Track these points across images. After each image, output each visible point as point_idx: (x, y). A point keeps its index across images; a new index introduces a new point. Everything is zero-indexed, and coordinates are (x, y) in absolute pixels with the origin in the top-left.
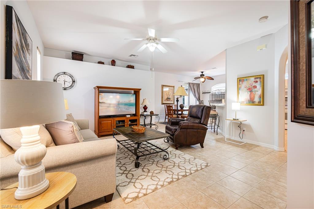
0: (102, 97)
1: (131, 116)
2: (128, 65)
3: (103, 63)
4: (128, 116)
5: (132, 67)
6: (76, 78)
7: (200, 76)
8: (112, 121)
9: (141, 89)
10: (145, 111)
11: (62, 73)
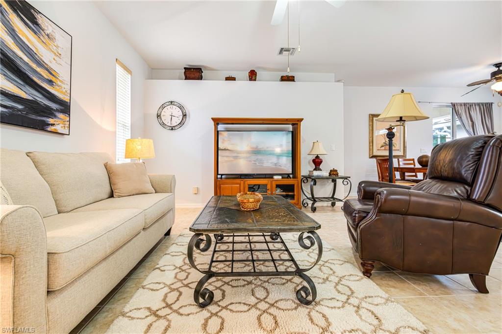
0: (223, 140)
1: (282, 178)
2: (282, 77)
3: (233, 79)
4: (276, 177)
5: (290, 78)
6: (189, 109)
7: (489, 78)
8: (240, 184)
9: (301, 120)
10: (317, 168)
11: (167, 103)
